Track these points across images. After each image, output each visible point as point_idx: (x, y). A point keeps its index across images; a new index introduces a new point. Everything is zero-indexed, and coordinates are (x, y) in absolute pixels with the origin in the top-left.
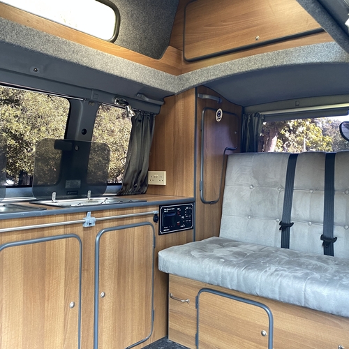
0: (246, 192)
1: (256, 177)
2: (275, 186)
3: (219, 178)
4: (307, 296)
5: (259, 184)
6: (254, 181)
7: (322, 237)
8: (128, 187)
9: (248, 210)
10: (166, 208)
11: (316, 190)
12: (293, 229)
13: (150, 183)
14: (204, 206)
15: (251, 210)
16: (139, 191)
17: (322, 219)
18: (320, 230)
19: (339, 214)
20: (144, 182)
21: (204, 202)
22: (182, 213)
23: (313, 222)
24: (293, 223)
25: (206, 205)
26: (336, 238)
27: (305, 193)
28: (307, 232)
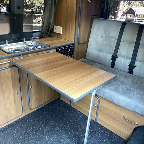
0: (100, 39)
1: (105, 32)
2: (113, 38)
3: (87, 31)
4: (114, 99)
5: (106, 36)
6: (104, 35)
7: (129, 65)
8: (44, 34)
9: (99, 48)
10: (60, 49)
11: (131, 43)
12: (117, 59)
13: (55, 31)
14: (79, 45)
15: (100, 48)
16: (50, 35)
17: (131, 57)
18: (129, 61)
19: (139, 56)
20: (52, 31)
21: (79, 44)
22: (68, 50)
23: (127, 58)
24: (118, 57)
25: (80, 45)
26: (135, 66)
27: (126, 43)
28: (123, 62)
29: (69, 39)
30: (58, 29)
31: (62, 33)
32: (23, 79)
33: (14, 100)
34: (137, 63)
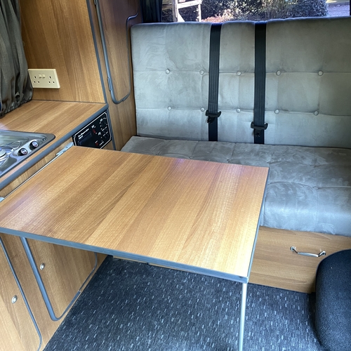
0: (162, 78)
1: (172, 58)
2: (197, 69)
4: (267, 219)
5: (177, 68)
6: (172, 65)
7: (254, 125)
9: (167, 100)
10: (80, 134)
11: (245, 72)
12: (221, 120)
13: (34, 85)
14: (117, 107)
15: (171, 101)
16: (24, 99)
17: (252, 105)
18: (250, 116)
19: (271, 98)
20: (27, 86)
21: (116, 103)
22: (98, 129)
23: (242, 109)
24: (220, 112)
25: (118, 105)
26: (267, 124)
27: (233, 76)
28: (236, 120)
29: (87, 97)
30: (46, 78)
31: (59, 87)
32: (16, 255)
33: (14, 322)
34: (269, 117)
